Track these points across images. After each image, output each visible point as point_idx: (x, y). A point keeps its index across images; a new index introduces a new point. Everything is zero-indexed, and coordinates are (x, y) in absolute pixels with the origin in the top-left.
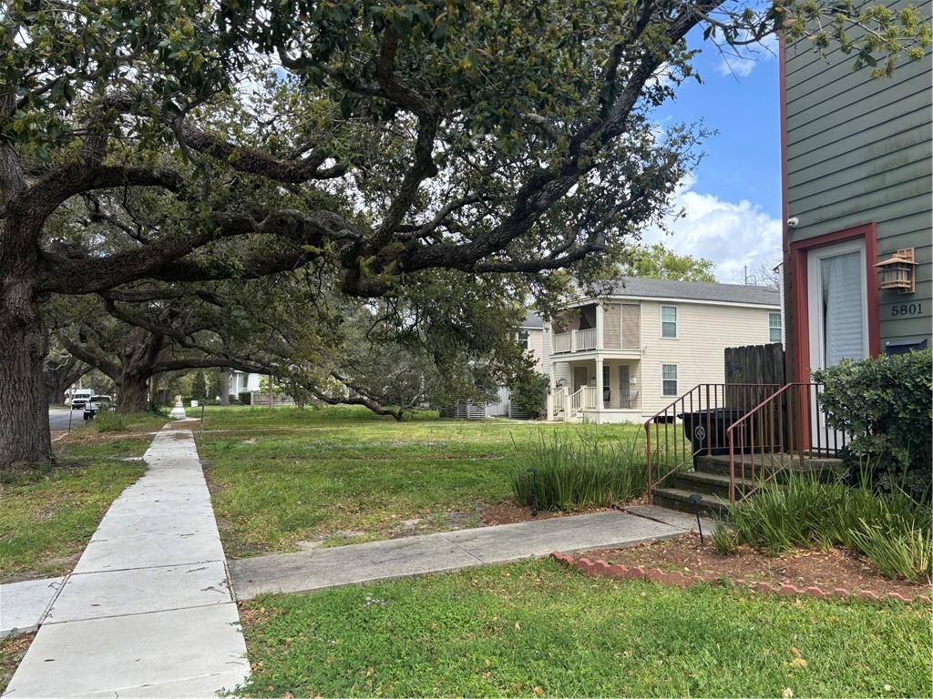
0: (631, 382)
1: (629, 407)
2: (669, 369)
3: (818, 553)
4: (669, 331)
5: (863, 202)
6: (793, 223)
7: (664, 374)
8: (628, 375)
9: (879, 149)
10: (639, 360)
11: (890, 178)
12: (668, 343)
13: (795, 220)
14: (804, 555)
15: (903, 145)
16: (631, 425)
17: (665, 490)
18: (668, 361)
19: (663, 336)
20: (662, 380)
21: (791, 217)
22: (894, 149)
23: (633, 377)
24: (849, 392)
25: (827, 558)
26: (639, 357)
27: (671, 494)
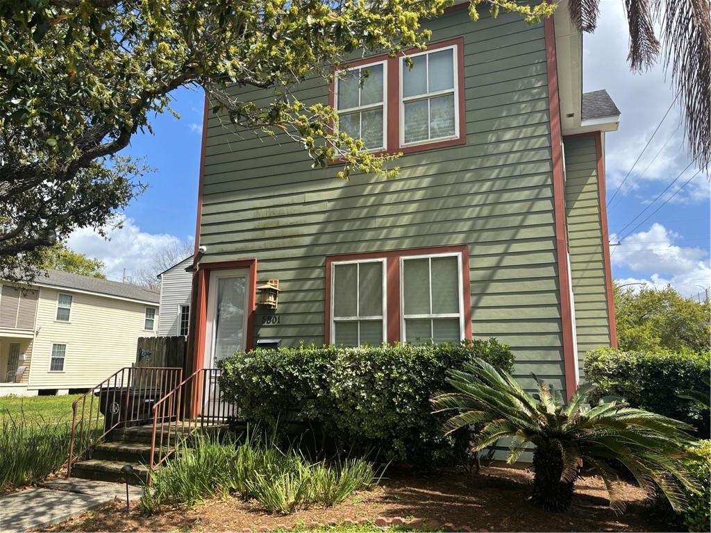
0: (20, 358)
1: (15, 382)
2: (59, 348)
3: (220, 501)
4: (63, 316)
5: (250, 245)
6: (203, 250)
7: (53, 352)
8: (18, 351)
9: (263, 213)
10: (32, 339)
11: (268, 233)
12: (61, 326)
13: (205, 248)
14: (211, 504)
15: (277, 214)
16: (16, 398)
17: (85, 463)
18: (59, 341)
19: (58, 318)
20: (51, 357)
21: (201, 245)
22: (272, 215)
23: (23, 354)
24: (242, 377)
25: (226, 504)
26: (31, 337)
27: (89, 466)
